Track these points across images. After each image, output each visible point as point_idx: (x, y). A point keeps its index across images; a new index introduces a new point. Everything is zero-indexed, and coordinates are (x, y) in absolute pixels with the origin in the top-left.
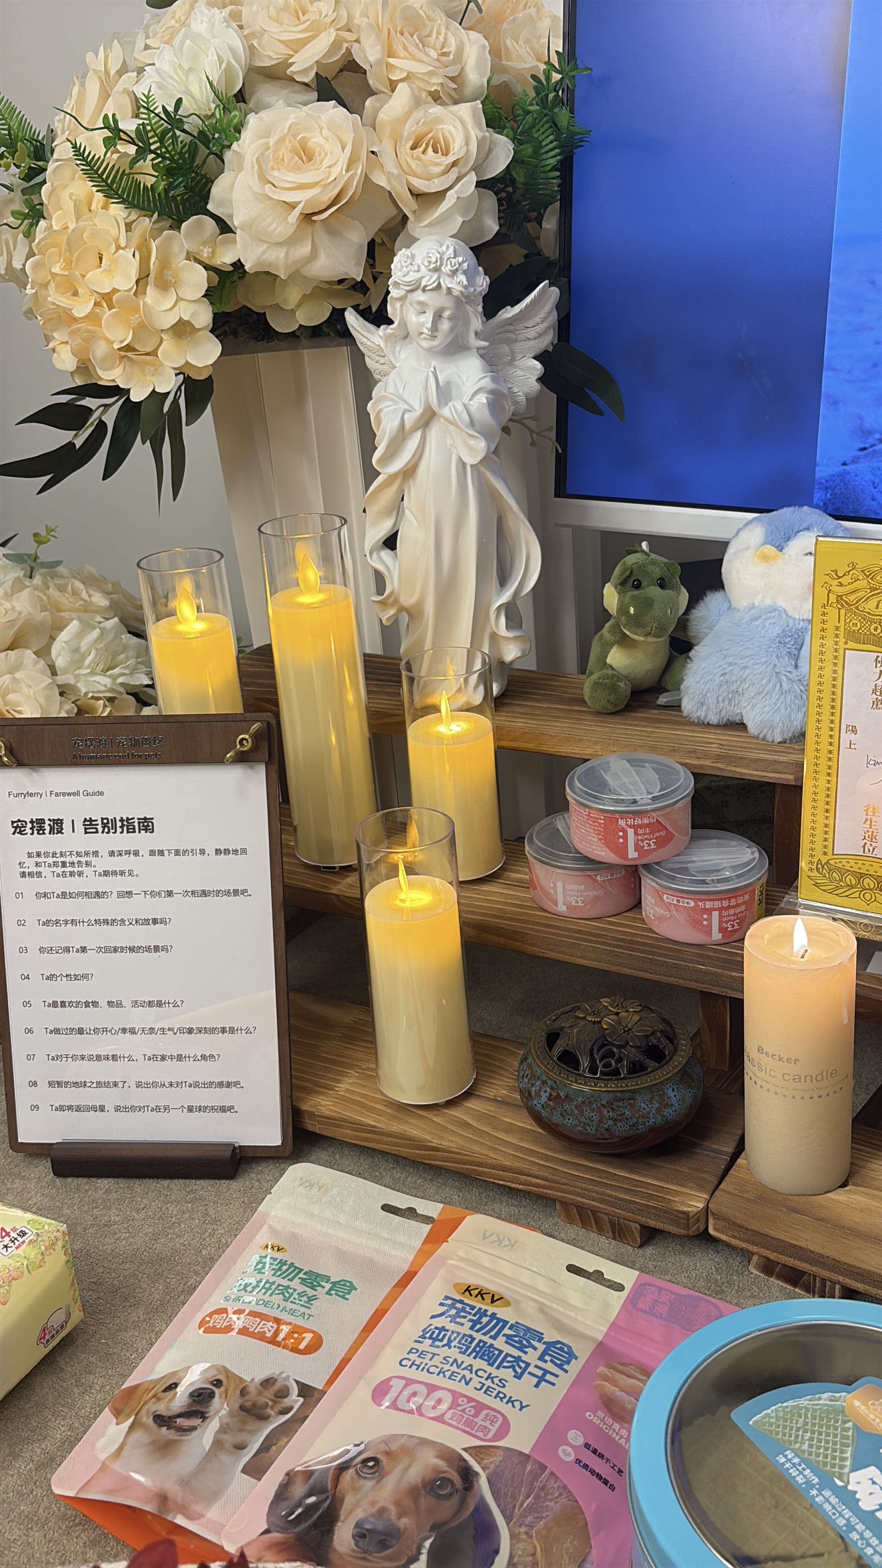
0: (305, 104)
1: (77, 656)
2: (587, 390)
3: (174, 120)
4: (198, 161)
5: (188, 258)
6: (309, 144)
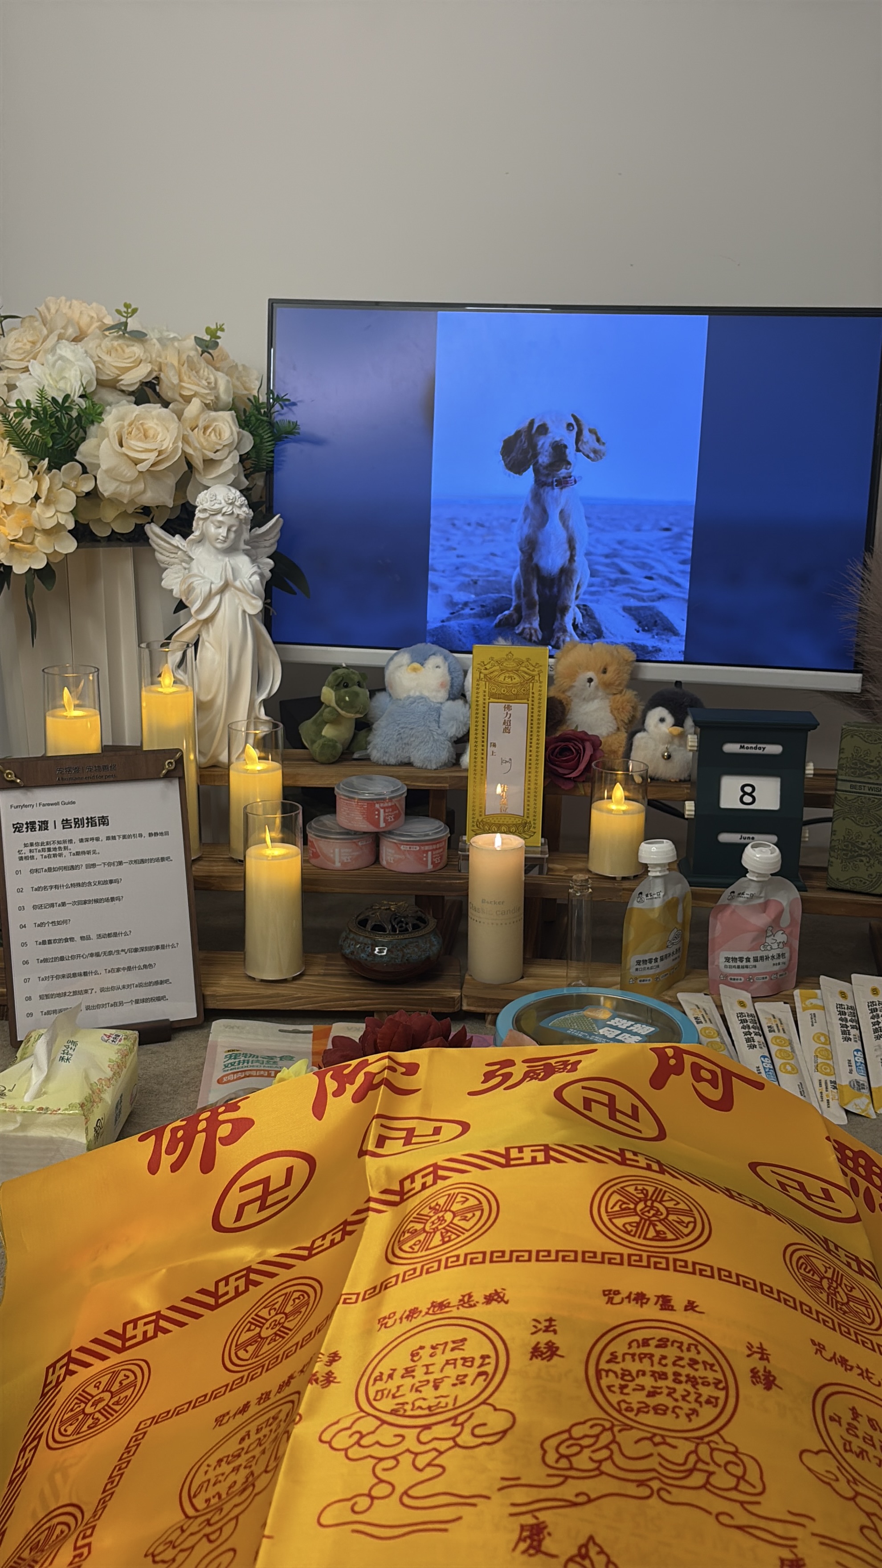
2: (289, 580)
3: (62, 408)
5: (65, 487)
6: (145, 426)
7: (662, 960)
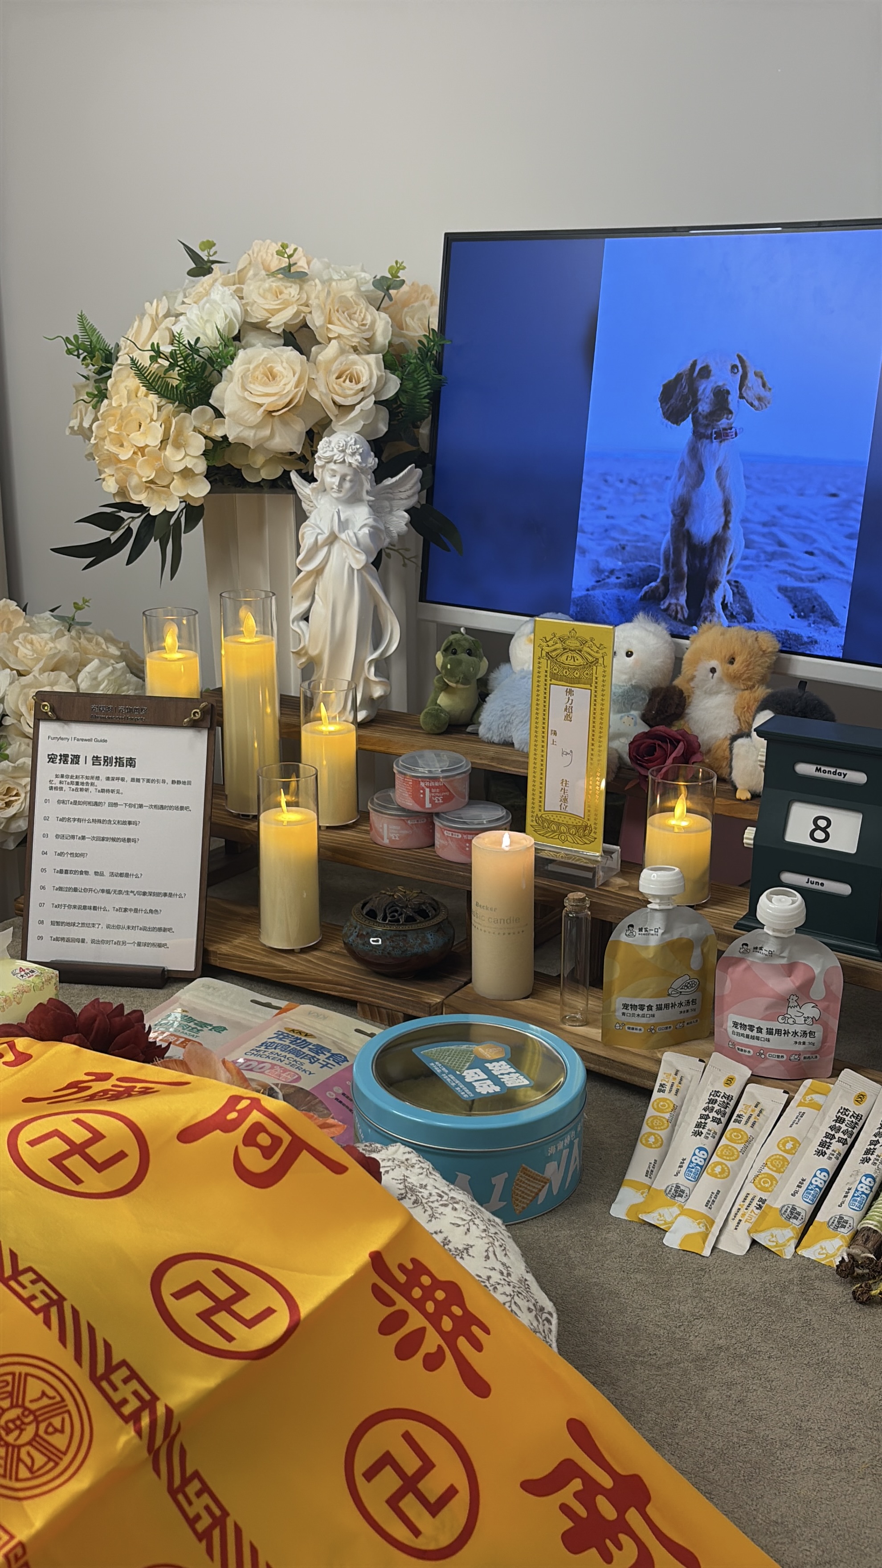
0: (275, 346)
1: (94, 682)
2: (442, 536)
3: (194, 349)
4: (206, 373)
5: (194, 430)
6: (274, 370)
7: (659, 1008)
